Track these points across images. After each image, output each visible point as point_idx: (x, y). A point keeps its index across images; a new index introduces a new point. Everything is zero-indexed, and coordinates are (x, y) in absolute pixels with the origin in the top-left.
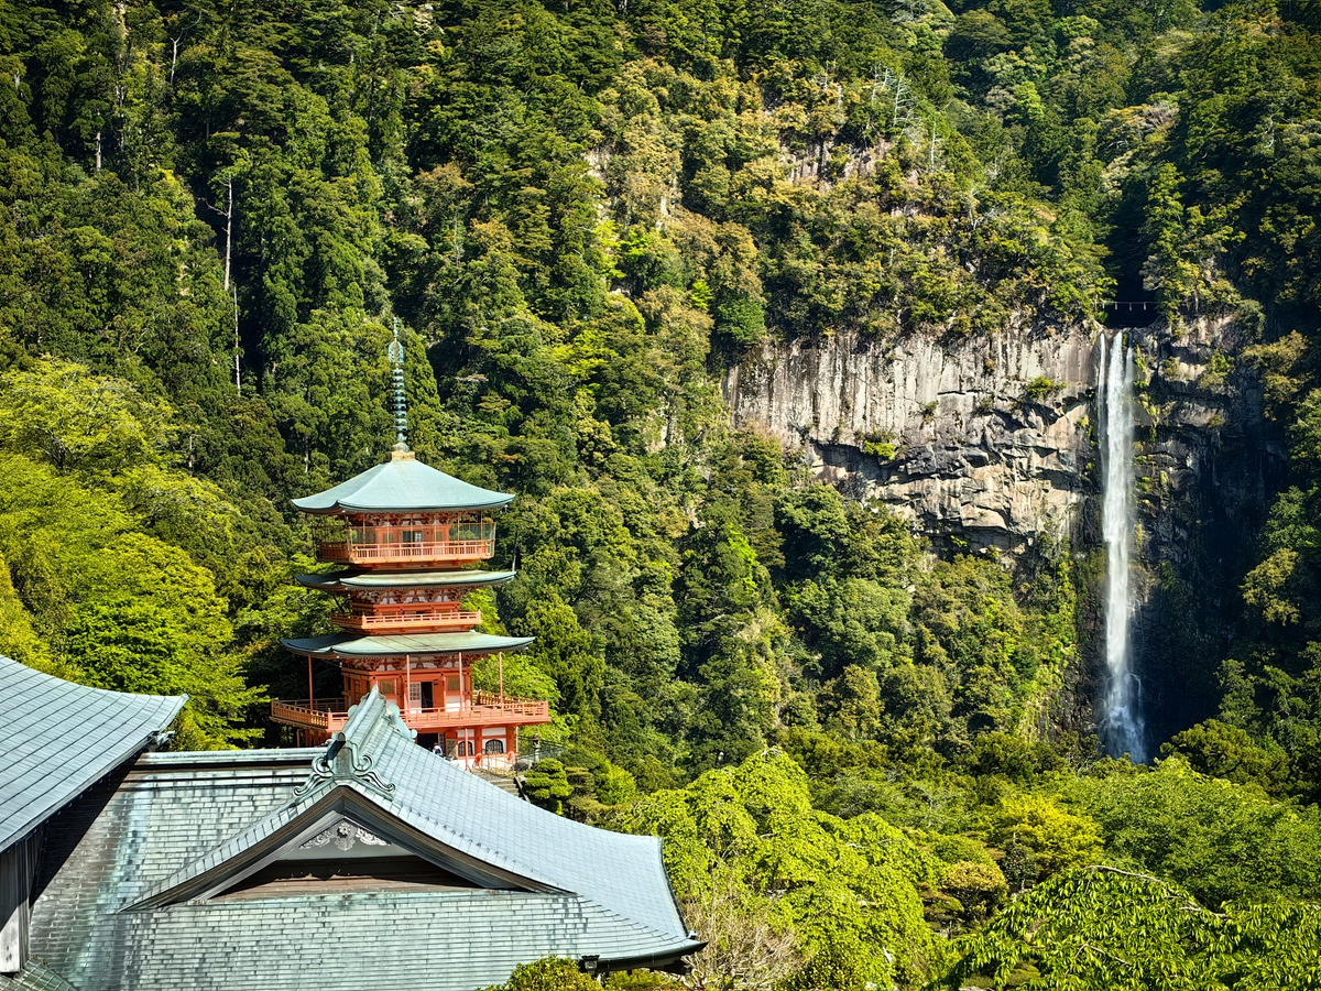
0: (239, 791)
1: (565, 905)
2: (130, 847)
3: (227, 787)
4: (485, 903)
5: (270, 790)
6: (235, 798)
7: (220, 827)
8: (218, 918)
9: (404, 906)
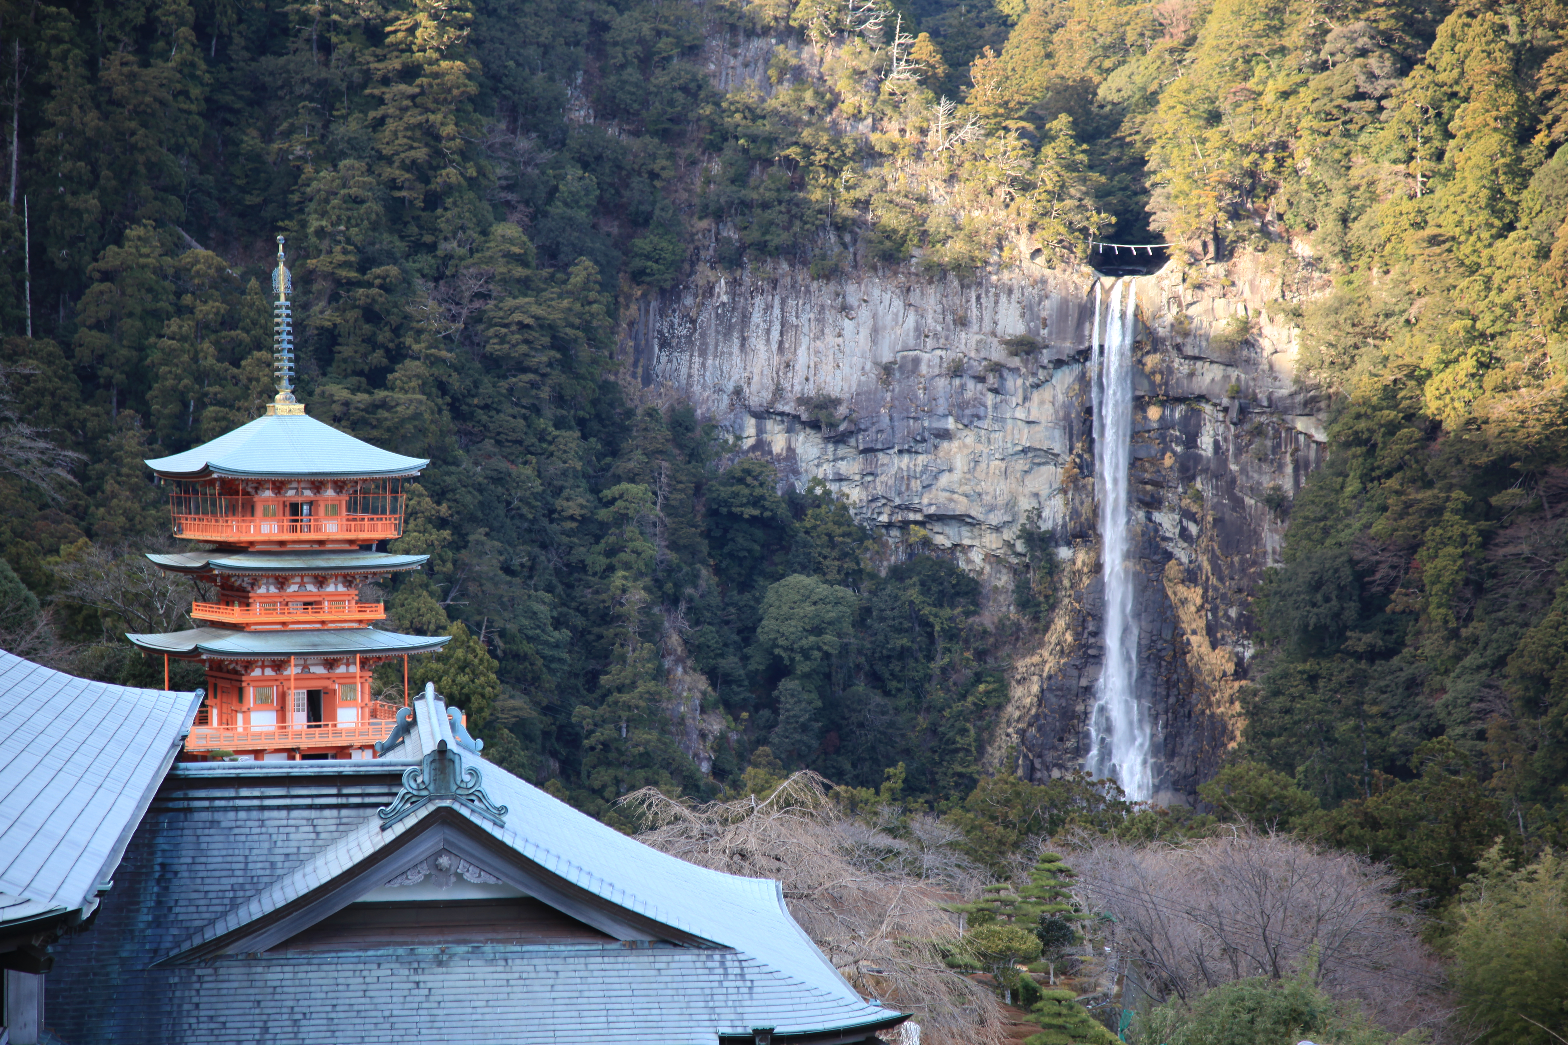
0: (295, 813)
1: (722, 963)
2: (158, 882)
3: (279, 808)
4: (620, 959)
5: (334, 812)
6: (291, 822)
7: (272, 859)
8: (280, 976)
9: (518, 962)
